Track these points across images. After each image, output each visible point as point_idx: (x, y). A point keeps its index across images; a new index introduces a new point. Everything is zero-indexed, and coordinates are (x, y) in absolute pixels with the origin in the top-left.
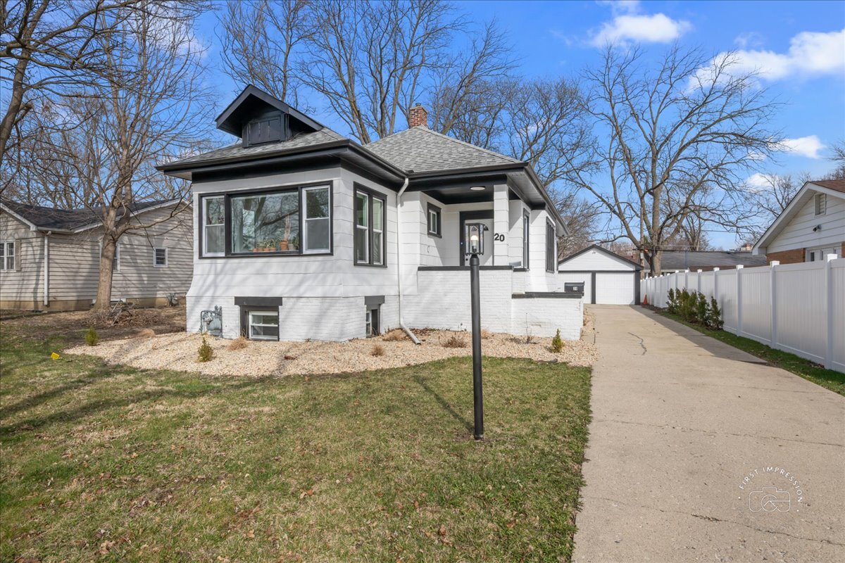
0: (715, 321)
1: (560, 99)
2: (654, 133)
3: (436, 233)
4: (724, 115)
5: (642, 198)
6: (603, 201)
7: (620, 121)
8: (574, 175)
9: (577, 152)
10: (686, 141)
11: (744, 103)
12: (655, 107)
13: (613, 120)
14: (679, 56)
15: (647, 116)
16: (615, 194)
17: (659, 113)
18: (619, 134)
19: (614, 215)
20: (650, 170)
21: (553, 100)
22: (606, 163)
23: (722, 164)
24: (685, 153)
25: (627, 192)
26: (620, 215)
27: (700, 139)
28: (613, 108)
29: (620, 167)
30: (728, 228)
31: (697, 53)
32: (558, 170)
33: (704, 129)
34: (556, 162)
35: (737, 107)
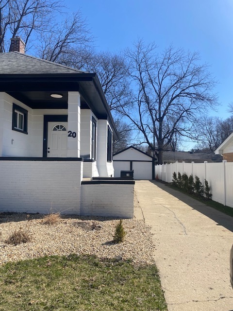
0: (207, 194)
1: (114, 66)
2: (160, 89)
3: (23, 130)
4: (191, 84)
5: (154, 122)
6: (135, 123)
7: (144, 82)
8: (120, 109)
9: (122, 97)
10: (174, 96)
11: (200, 80)
12: (161, 77)
13: (141, 80)
14: (172, 52)
15: (157, 81)
16: (141, 120)
17: (162, 80)
18: (143, 88)
19: (141, 131)
20: (158, 109)
21: (110, 67)
22: (136, 103)
23: (189, 109)
24: (174, 102)
25: (147, 119)
26: (144, 132)
27: (181, 95)
28: (141, 74)
29: (143, 106)
30: (194, 140)
31: (180, 52)
32: (112, 106)
33: (182, 91)
34: (111, 101)
35: (197, 82)
